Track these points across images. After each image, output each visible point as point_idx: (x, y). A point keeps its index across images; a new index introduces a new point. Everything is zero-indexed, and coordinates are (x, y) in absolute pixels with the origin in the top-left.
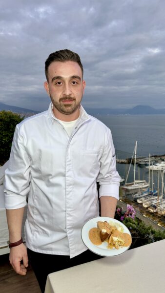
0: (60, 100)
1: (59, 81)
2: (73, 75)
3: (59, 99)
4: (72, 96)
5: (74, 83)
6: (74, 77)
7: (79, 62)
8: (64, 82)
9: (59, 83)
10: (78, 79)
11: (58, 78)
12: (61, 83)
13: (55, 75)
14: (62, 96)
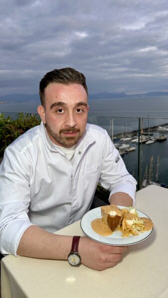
0: (61, 132)
1: (60, 108)
2: (78, 101)
3: (58, 131)
4: (77, 127)
5: (78, 110)
6: (80, 104)
7: (84, 84)
8: (66, 109)
9: (60, 111)
10: (84, 107)
11: (60, 104)
12: (63, 111)
13: (56, 101)
14: (63, 127)
